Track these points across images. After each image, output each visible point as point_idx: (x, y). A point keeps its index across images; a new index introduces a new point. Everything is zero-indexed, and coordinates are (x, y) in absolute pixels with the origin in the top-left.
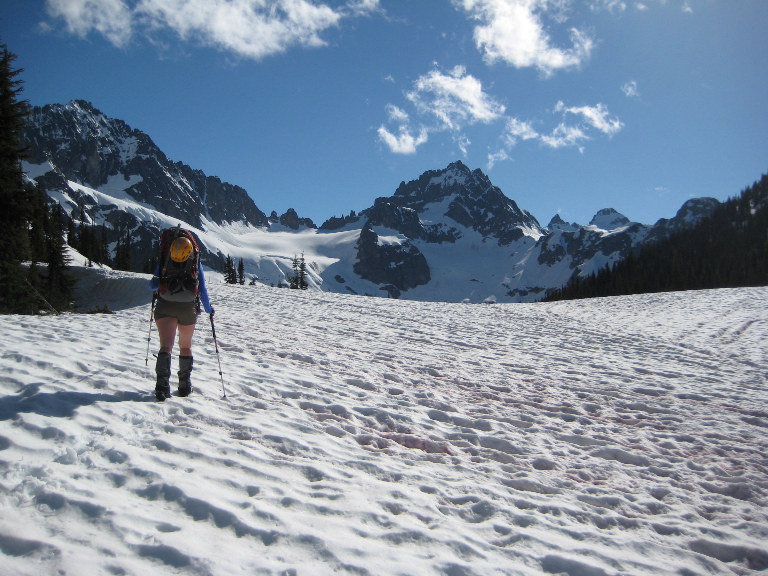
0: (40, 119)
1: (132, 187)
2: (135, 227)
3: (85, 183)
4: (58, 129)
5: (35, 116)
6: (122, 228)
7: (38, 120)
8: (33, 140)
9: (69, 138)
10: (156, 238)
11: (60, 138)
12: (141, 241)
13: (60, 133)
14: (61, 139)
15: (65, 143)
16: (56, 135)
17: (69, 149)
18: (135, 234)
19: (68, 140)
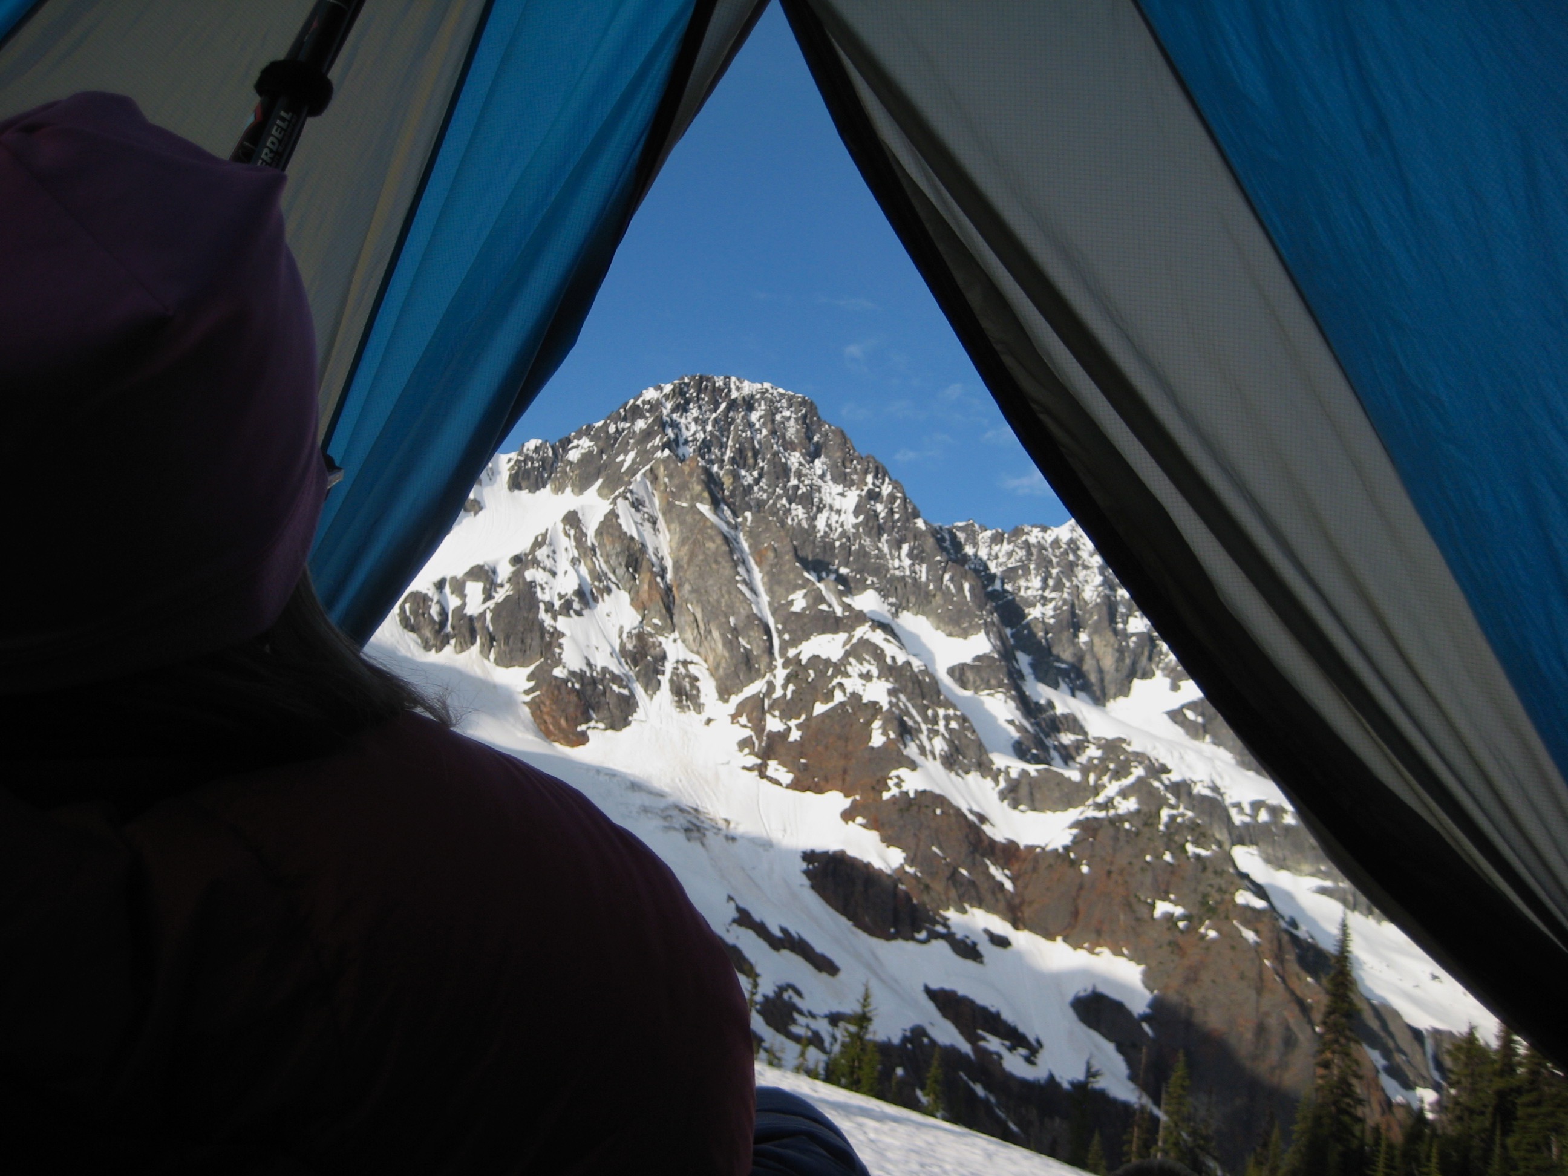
0: (1000, 555)
1: (1183, 707)
2: (1125, 777)
3: (1078, 693)
4: (1033, 576)
5: (991, 549)
6: (1099, 778)
7: (997, 557)
8: (960, 589)
9: (1053, 595)
10: (1172, 807)
11: (1035, 593)
12: (1138, 812)
13: (1036, 582)
14: (1035, 597)
15: (1044, 605)
16: (1027, 588)
17: (1053, 617)
18: (1124, 794)
19: (1052, 599)
